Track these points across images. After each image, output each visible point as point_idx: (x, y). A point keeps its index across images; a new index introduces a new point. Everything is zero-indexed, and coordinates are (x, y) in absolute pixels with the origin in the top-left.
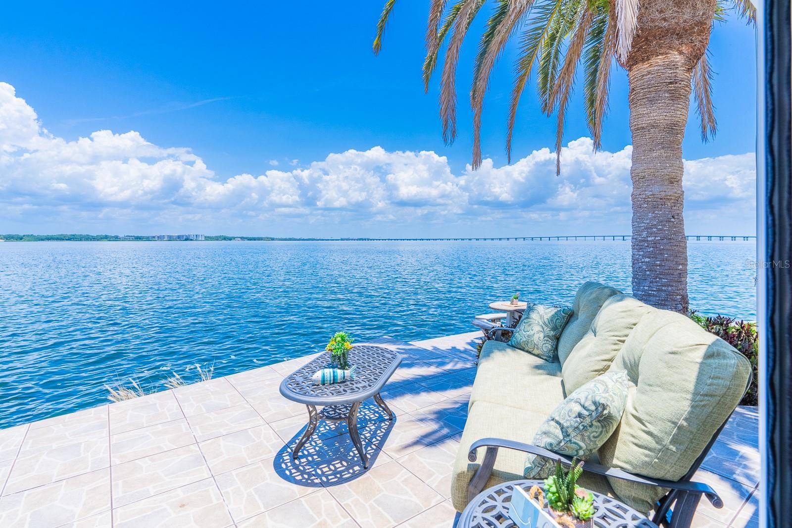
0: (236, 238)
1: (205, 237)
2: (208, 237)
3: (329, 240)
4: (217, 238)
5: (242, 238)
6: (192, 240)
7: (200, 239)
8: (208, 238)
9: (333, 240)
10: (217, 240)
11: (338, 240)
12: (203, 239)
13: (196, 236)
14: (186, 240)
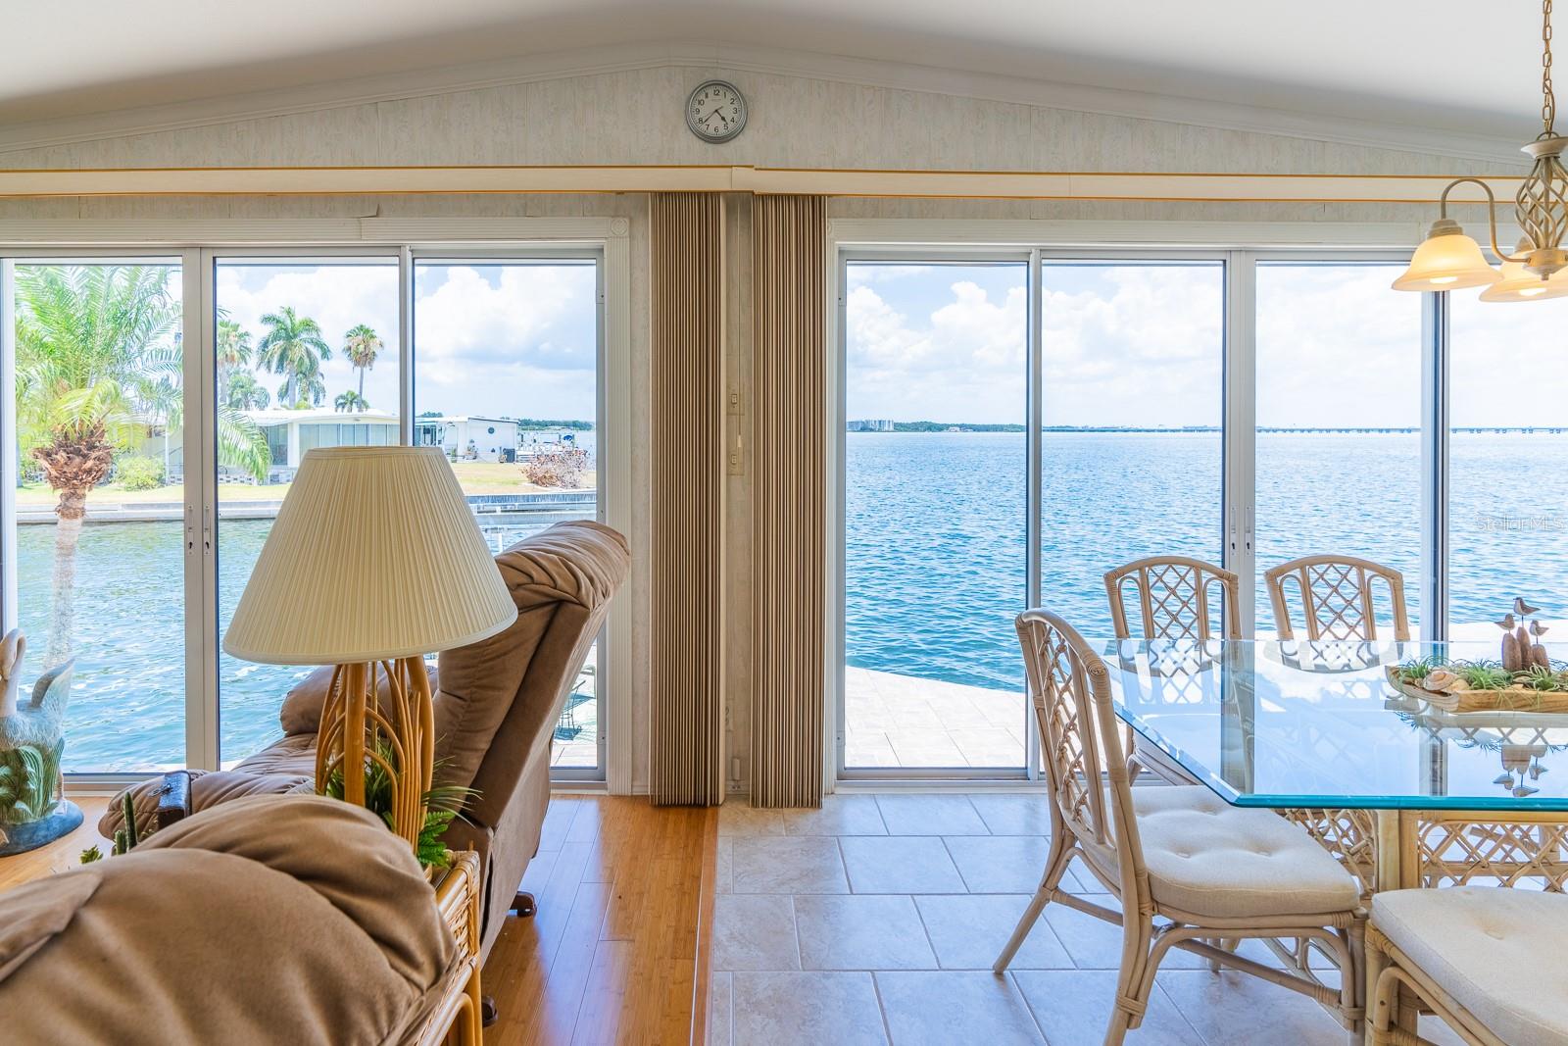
0: (951, 425)
1: (895, 425)
2: (901, 425)
3: (1153, 431)
4: (916, 427)
5: (963, 427)
6: (872, 430)
7: (886, 428)
8: (899, 427)
9: (1166, 431)
10: (917, 430)
11: (1179, 431)
12: (892, 428)
13: (880, 422)
14: (863, 430)
